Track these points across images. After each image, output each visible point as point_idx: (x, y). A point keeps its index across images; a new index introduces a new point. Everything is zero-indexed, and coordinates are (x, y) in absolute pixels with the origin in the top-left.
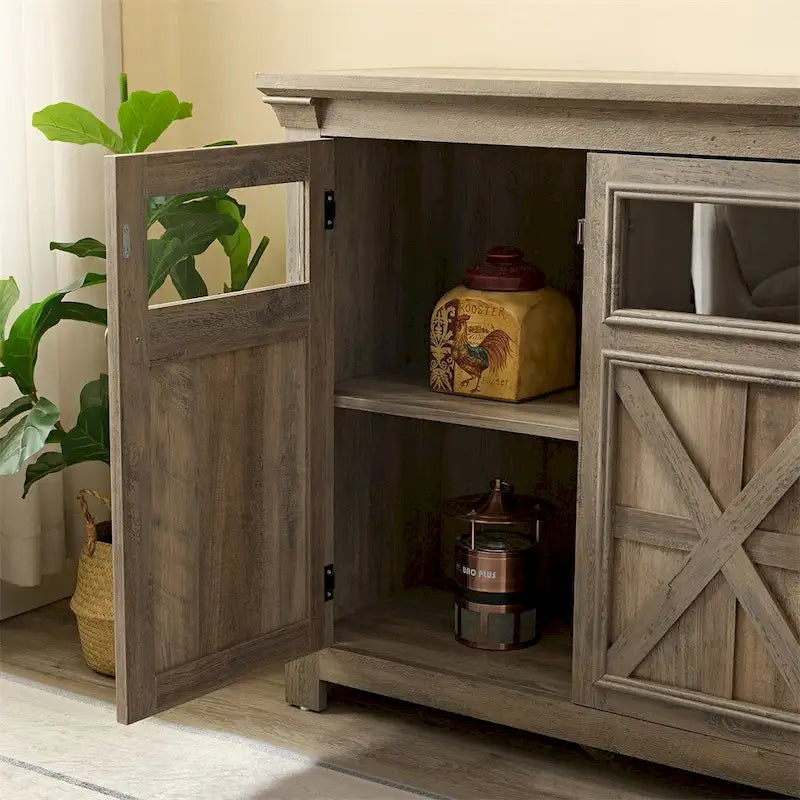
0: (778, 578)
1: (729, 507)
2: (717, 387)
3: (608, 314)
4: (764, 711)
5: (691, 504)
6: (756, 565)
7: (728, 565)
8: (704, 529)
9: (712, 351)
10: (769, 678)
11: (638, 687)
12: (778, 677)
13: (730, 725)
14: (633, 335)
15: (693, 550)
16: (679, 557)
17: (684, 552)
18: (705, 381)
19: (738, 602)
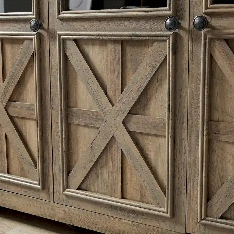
0: (140, 137)
1: (116, 104)
2: (108, 44)
3: (59, 14)
4: (136, 204)
5: (99, 104)
6: (129, 132)
7: (117, 132)
8: (105, 115)
9: (105, 26)
10: (137, 187)
11: (81, 194)
12: (141, 187)
13: (121, 210)
14: (70, 23)
15: (101, 127)
16: (96, 130)
17: (98, 128)
18: (103, 42)
19: (122, 151)
